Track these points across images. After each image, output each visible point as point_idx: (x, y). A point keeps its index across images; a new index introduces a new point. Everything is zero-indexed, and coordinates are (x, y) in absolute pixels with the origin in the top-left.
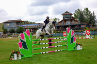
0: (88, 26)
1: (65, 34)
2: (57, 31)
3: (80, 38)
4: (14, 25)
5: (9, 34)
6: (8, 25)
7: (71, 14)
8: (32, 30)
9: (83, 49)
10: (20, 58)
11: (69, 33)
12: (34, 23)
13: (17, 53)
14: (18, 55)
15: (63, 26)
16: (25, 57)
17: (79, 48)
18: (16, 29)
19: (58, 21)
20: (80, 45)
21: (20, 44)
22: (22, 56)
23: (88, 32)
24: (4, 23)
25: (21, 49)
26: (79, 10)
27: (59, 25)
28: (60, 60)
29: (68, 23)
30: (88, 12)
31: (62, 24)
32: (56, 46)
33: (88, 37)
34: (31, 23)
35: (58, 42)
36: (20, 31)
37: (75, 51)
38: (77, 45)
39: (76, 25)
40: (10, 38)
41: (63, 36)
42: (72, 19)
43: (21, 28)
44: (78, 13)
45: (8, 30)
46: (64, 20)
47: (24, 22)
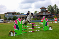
0: (56, 15)
1: (42, 20)
2: (37, 18)
3: (51, 23)
4: (11, 15)
5: (8, 20)
6: (7, 15)
7: (46, 8)
8: (22, 18)
9: (53, 30)
10: (15, 35)
11: (45, 20)
12: (23, 14)
13: (13, 32)
14: (13, 33)
15: (41, 16)
16: (18, 34)
17: (51, 29)
18: (12, 18)
19: (37, 13)
20: (51, 27)
21: (15, 26)
22: (16, 34)
23: (56, 19)
24: (5, 14)
25: (15, 29)
26: (50, 6)
27: (38, 15)
28: (39, 36)
29: (44, 14)
30: (56, 7)
31: (40, 14)
32: (36, 28)
33: (56, 22)
34: (21, 14)
35: (38, 25)
36: (15, 19)
37: (48, 31)
38: (49, 27)
39: (49, 15)
40: (9, 23)
41: (40, 22)
42: (46, 11)
43: (15, 17)
44: (50, 7)
45: (7, 18)
46: (42, 12)
47: (17, 13)
